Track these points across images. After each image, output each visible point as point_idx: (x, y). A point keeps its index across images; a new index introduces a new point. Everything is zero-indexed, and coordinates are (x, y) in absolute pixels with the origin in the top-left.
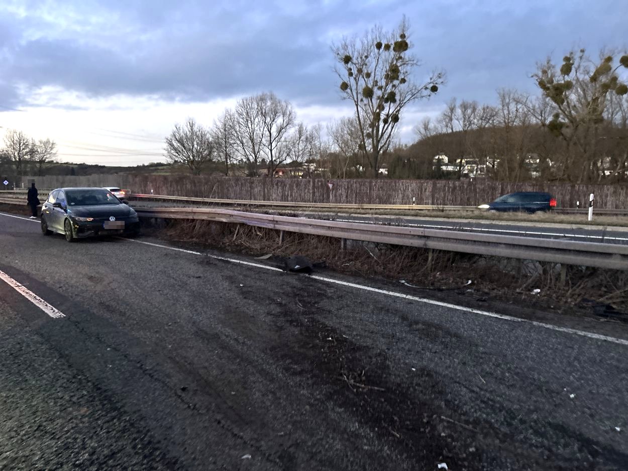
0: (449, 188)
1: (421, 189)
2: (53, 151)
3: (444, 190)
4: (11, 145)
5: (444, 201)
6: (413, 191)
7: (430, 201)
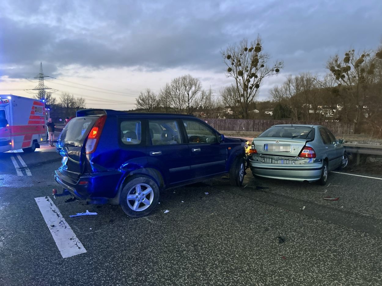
0: (261, 123)
1: (248, 124)
2: (84, 104)
3: (258, 124)
4: (63, 101)
5: (259, 129)
6: (244, 124)
7: (252, 130)
